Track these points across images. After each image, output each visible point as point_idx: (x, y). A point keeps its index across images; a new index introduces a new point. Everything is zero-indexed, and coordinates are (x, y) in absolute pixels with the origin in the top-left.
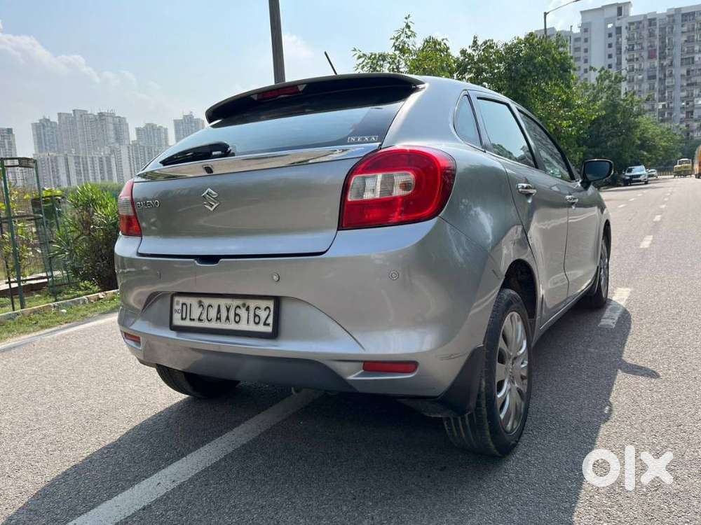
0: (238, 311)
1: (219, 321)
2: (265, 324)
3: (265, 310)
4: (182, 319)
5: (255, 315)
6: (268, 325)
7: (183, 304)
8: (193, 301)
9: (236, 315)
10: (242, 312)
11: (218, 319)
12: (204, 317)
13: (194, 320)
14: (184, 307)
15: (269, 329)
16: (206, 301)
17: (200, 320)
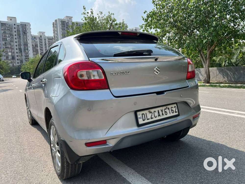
0: (166, 111)
1: (159, 116)
2: (176, 112)
3: (174, 107)
4: (143, 120)
5: (172, 110)
6: (177, 112)
7: (142, 114)
8: (147, 112)
9: (165, 112)
10: (167, 110)
11: (159, 115)
12: (153, 116)
13: (149, 119)
14: (143, 115)
15: (177, 113)
16: (152, 110)
17: (152, 118)
